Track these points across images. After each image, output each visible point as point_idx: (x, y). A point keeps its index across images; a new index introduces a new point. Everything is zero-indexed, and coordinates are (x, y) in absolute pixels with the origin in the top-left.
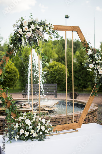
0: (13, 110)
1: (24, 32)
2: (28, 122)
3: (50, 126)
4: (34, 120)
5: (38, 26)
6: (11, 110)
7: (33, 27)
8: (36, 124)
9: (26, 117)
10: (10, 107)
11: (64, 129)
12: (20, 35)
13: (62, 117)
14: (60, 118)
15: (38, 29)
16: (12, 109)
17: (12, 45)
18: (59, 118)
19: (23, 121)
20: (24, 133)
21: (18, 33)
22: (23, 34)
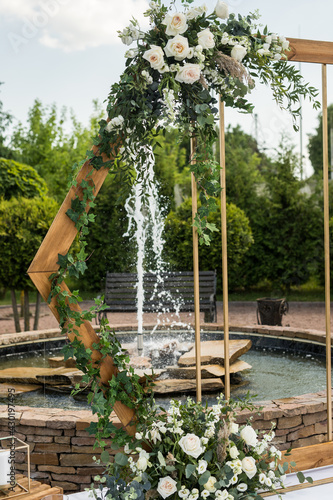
0: (124, 394)
1: (170, 60)
2: (192, 445)
3: (273, 455)
4: (210, 432)
5: (226, 39)
6: (114, 393)
7: (206, 39)
8: (222, 449)
9: (181, 423)
10: (113, 383)
11: (321, 460)
12: (154, 73)
13: (304, 412)
14: (297, 413)
15: (227, 49)
16: (119, 391)
17: (119, 120)
18: (291, 414)
19: (168, 440)
20: (176, 493)
21: (144, 64)
22: (167, 69)
